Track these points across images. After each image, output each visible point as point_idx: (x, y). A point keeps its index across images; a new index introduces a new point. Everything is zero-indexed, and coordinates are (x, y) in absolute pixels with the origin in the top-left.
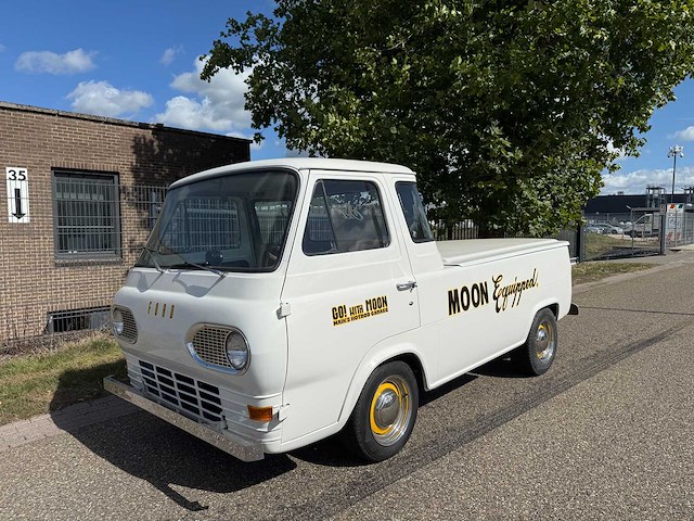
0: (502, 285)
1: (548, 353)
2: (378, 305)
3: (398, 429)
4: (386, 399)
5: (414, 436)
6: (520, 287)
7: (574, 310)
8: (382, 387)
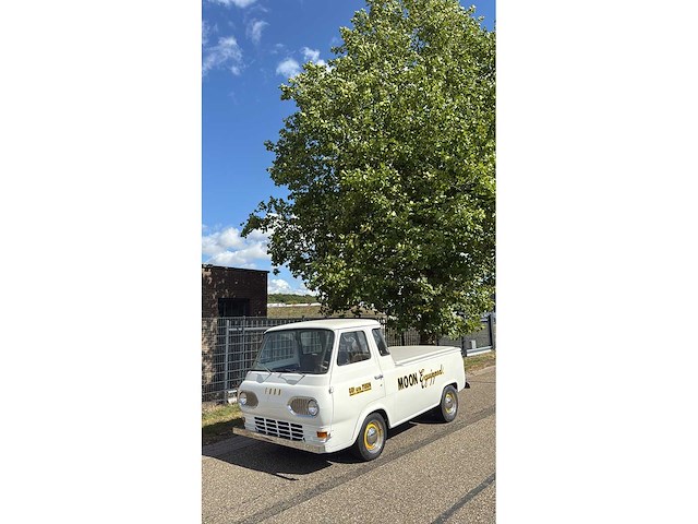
0: (424, 374)
1: (453, 410)
2: (367, 386)
3: (378, 446)
4: (371, 432)
5: (384, 451)
6: (434, 375)
7: (467, 386)
8: (369, 426)
